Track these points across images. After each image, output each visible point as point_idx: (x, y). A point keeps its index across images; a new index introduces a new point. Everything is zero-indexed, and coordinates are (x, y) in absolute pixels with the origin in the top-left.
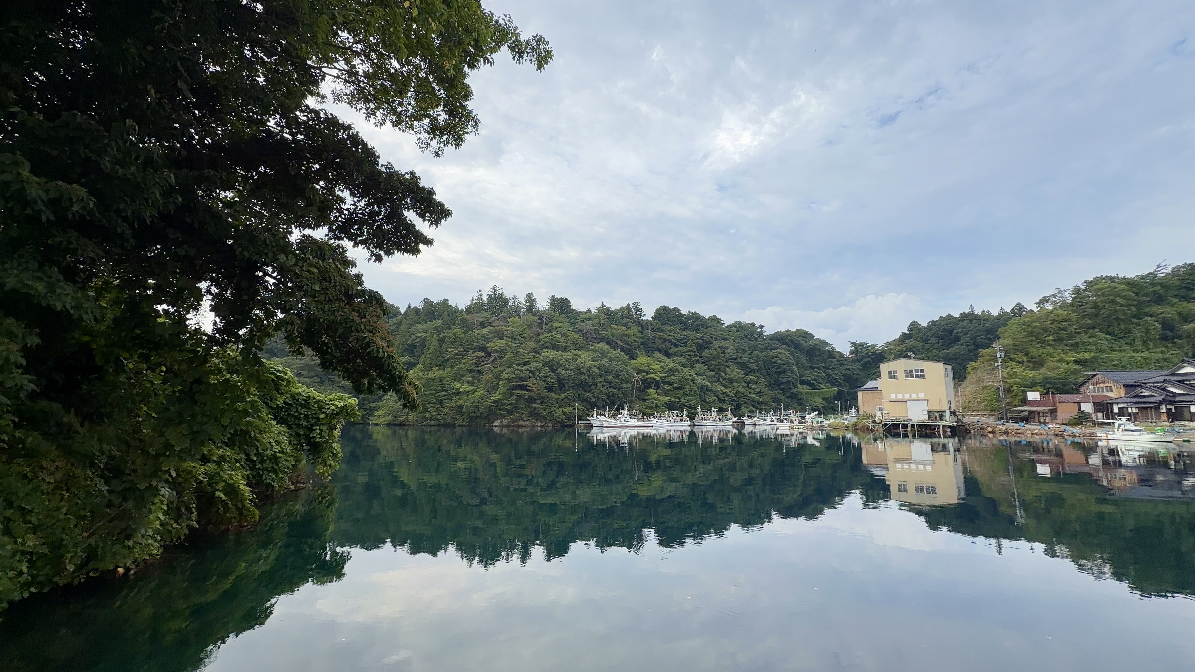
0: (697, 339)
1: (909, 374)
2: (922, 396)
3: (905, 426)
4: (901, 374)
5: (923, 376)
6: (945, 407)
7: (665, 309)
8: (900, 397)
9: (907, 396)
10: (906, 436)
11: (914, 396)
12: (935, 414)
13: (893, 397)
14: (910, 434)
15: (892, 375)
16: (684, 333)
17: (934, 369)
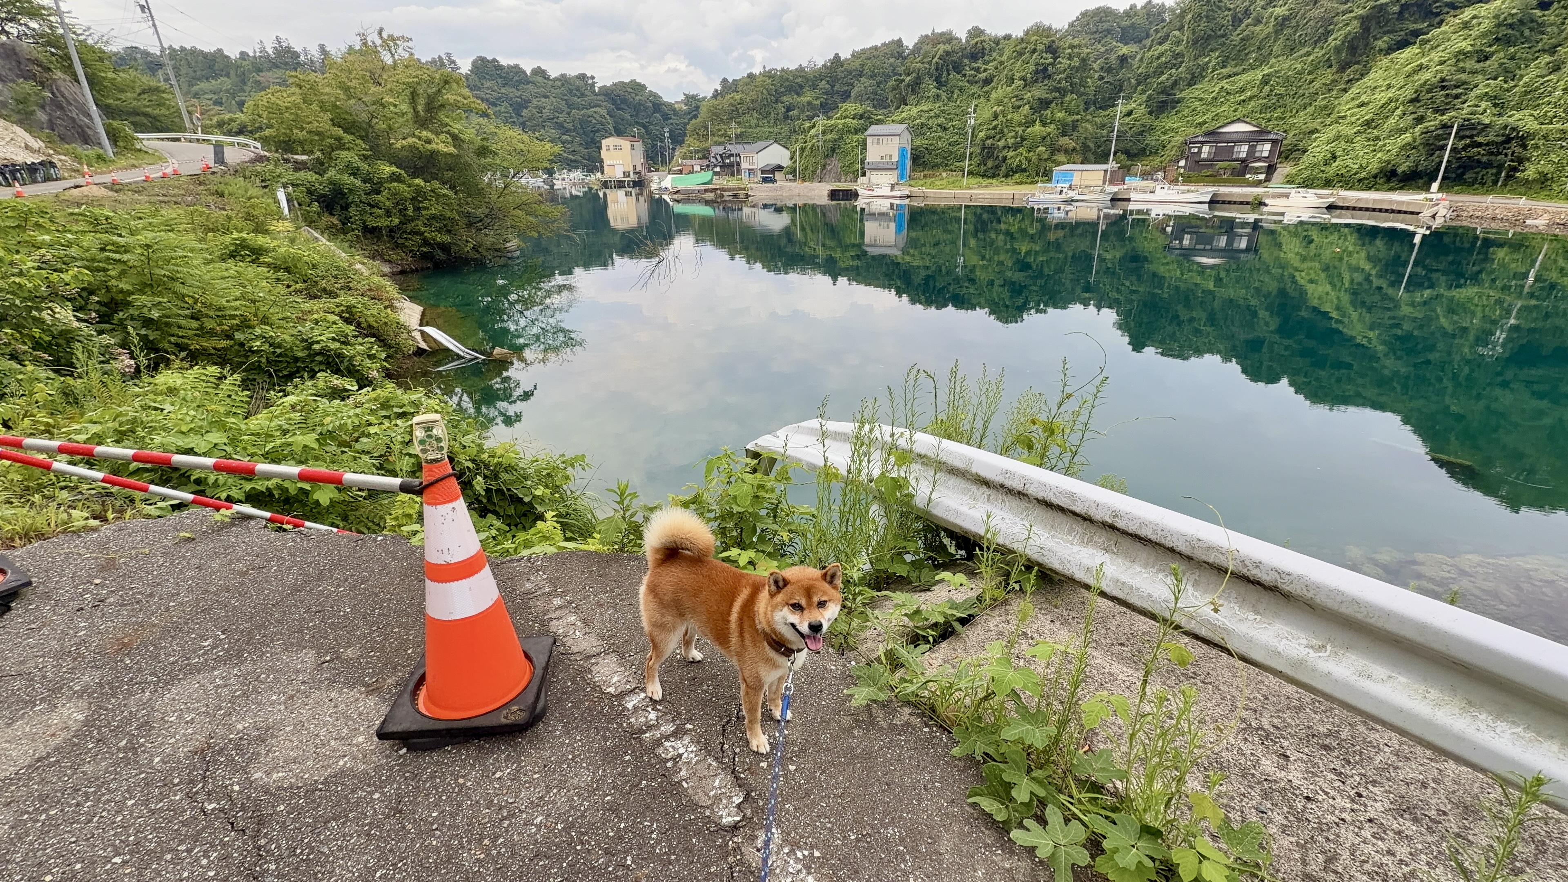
1: (615, 147)
2: (621, 162)
3: (610, 181)
4: (611, 148)
5: (621, 149)
6: (631, 170)
8: (612, 162)
9: (615, 162)
11: (618, 162)
12: (626, 174)
13: (608, 163)
14: (613, 186)
15: (608, 148)
16: (503, 90)
17: (625, 144)
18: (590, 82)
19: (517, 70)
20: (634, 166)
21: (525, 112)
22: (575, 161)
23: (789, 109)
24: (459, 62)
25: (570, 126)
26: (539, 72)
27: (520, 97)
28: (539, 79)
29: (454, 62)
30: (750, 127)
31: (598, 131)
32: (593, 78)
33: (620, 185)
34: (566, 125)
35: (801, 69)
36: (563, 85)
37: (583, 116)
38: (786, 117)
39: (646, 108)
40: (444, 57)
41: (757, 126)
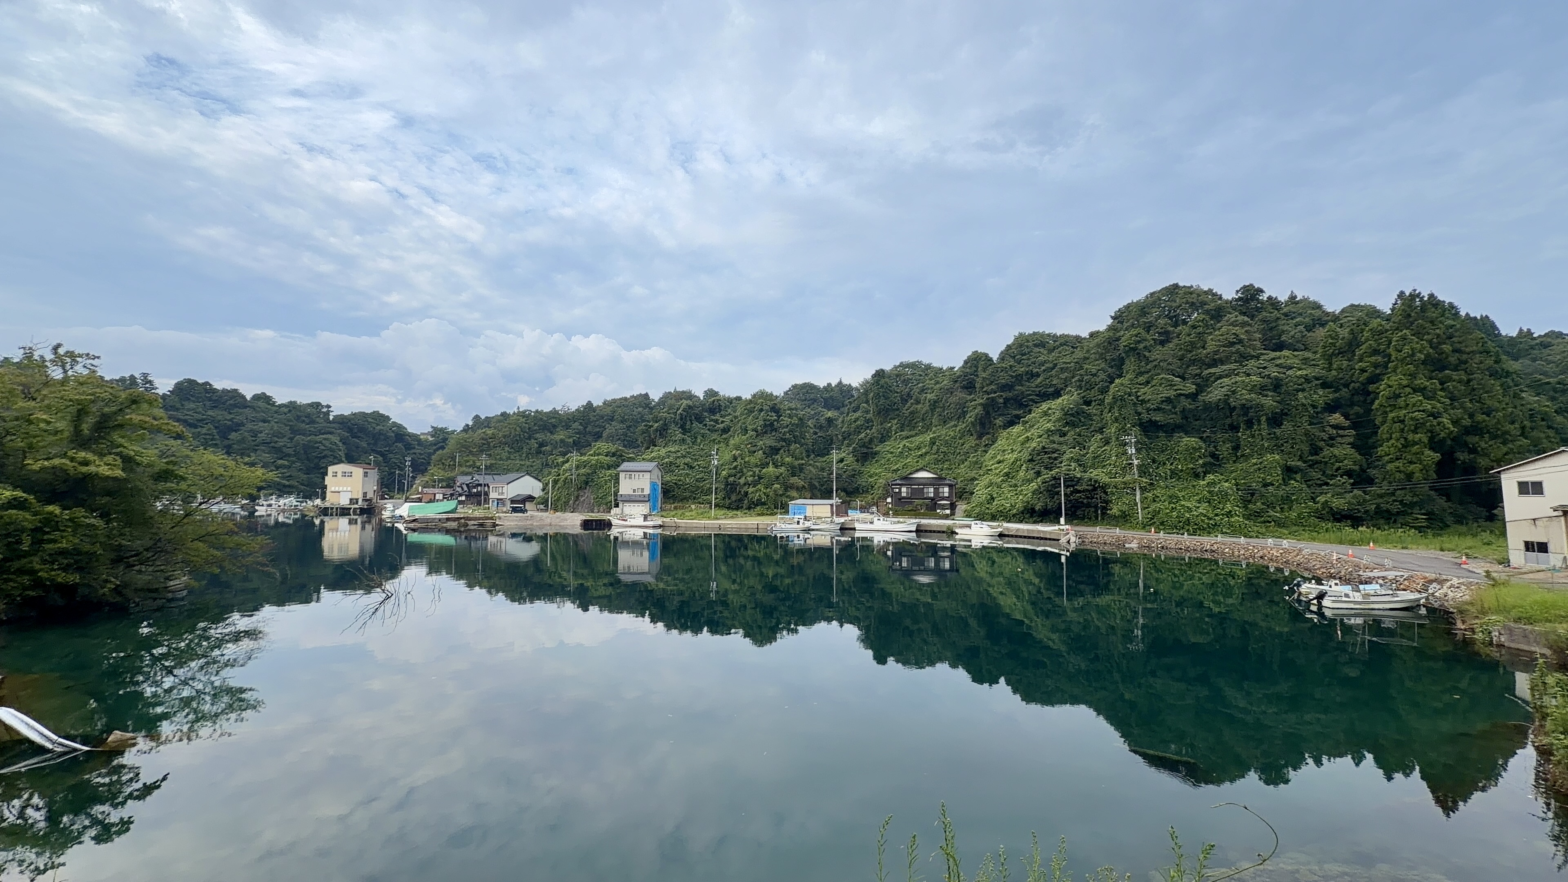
0: (226, 420)
1: (344, 474)
2: (349, 489)
3: (332, 508)
4: (339, 474)
5: (351, 476)
6: (360, 496)
7: (191, 382)
8: (337, 489)
9: (341, 489)
10: (332, 515)
11: (345, 489)
12: (353, 501)
13: (333, 489)
14: (334, 514)
15: (335, 475)
16: (210, 413)
17: (357, 471)
18: (325, 410)
19: (235, 394)
20: (365, 494)
21: (233, 436)
22: (289, 486)
23: (541, 445)
24: (157, 382)
25: (291, 451)
26: (264, 398)
27: (231, 420)
28: (261, 404)
29: (150, 382)
30: (501, 459)
31: (324, 457)
32: (329, 406)
33: (344, 512)
34: (284, 449)
35: (555, 412)
36: (290, 411)
37: (310, 441)
38: (539, 452)
39: (387, 438)
40: (137, 375)
41: (509, 458)
